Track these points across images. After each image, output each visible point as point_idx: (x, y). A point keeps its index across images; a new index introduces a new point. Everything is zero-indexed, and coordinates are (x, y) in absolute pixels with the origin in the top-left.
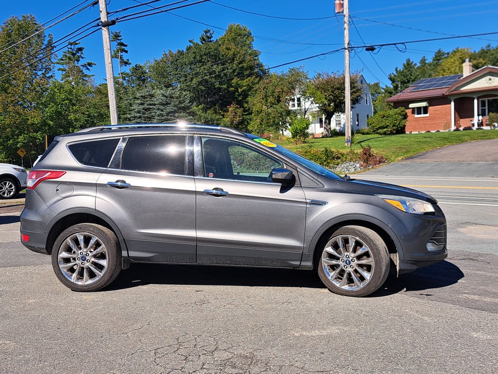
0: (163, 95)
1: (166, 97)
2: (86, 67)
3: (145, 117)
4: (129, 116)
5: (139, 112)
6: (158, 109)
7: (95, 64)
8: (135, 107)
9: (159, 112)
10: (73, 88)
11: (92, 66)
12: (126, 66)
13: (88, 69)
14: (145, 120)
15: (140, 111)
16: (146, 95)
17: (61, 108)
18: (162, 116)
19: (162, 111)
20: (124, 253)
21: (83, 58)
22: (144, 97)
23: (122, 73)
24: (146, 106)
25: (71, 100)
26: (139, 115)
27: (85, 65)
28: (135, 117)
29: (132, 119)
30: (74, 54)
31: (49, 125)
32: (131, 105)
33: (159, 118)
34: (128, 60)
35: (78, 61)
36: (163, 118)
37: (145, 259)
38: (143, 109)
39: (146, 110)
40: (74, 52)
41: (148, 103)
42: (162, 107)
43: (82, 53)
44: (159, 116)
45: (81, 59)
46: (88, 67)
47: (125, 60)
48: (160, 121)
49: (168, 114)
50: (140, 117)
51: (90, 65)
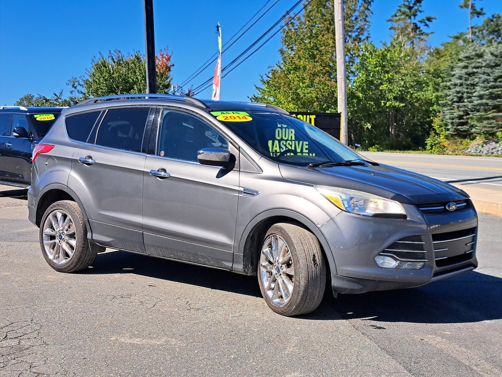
0: (492, 54)
1: (496, 56)
2: (425, 22)
3: (468, 85)
4: (448, 84)
5: (460, 78)
6: (484, 73)
7: (435, 19)
8: (457, 72)
9: (484, 77)
10: (389, 51)
11: (431, 21)
12: (478, 17)
13: (427, 25)
14: (467, 88)
15: (461, 76)
16: (472, 55)
17: (373, 76)
18: (488, 83)
19: (489, 75)
20: (89, 236)
21: (421, 12)
22: (468, 58)
23: (472, 28)
24: (470, 70)
25: (384, 66)
26: (461, 81)
27: (424, 20)
28: (455, 85)
29: (451, 87)
30: (410, 8)
31: (358, 97)
32: (452, 68)
33: (483, 85)
34: (482, 9)
35: (415, 15)
36: (489, 85)
37: (104, 243)
38: (466, 74)
39: (469, 74)
40: (411, 5)
41: (473, 65)
42: (488, 70)
43: (421, 6)
44: (484, 82)
45: (418, 13)
46: (427, 22)
47: (478, 10)
48: (485, 89)
49: (495, 80)
50: (461, 85)
51: (429, 19)
